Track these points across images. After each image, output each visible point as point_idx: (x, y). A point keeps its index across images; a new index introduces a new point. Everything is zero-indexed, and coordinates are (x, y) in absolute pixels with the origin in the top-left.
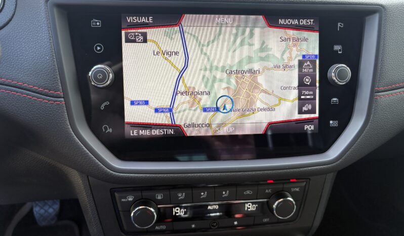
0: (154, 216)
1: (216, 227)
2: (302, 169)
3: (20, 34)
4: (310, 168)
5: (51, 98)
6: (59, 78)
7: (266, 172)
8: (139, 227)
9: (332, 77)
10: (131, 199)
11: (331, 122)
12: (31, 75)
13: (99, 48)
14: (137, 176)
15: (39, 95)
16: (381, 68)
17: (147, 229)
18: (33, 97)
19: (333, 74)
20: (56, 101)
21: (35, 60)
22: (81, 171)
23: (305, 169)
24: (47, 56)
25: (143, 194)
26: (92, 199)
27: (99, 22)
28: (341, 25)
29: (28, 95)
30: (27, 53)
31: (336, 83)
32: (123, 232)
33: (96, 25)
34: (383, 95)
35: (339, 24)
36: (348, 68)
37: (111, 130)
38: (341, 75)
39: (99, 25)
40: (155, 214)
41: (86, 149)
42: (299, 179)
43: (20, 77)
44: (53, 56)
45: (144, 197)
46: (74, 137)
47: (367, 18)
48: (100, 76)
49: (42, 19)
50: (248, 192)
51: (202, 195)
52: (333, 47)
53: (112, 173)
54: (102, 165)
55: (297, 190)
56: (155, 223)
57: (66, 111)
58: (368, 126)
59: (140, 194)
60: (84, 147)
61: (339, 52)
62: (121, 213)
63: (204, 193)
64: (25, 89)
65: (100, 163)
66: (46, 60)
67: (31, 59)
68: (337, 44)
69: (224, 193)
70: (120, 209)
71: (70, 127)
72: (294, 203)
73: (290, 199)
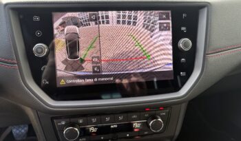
4: (169, 101)
6: (14, 52)
8: (68, 140)
9: (180, 46)
10: (63, 123)
11: (181, 73)
17: (74, 140)
23: (166, 101)
25: (71, 120)
26: (40, 124)
31: (183, 50)
34: (211, 56)
35: (184, 15)
36: (190, 41)
37: (47, 83)
40: (78, 132)
42: (165, 107)
44: (10, 39)
46: (24, 87)
48: (39, 50)
50: (134, 116)
51: (107, 120)
52: (181, 29)
53: (50, 109)
55: (164, 114)
56: (79, 137)
58: (203, 75)
61: (185, 31)
63: (108, 118)
65: (41, 103)
68: (183, 26)
69: (120, 117)
70: (57, 129)
71: (21, 81)
72: (162, 122)
73: (160, 120)
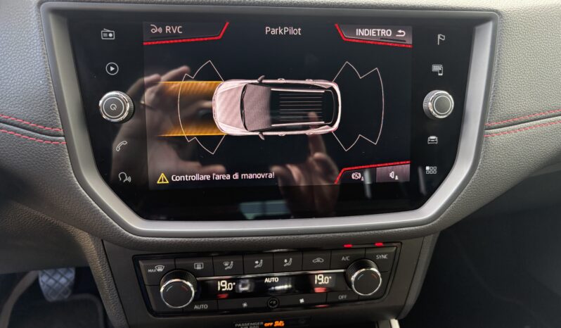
0: (191, 292)
1: (276, 306)
2: (386, 231)
3: (4, 49)
4: (396, 230)
5: (48, 137)
6: (57, 109)
7: (337, 234)
8: (171, 306)
9: (428, 108)
10: (160, 269)
11: (428, 168)
12: (20, 106)
13: (112, 69)
14: (165, 241)
15: (30, 132)
16: (494, 96)
17: (182, 308)
18: (22, 135)
19: (430, 104)
20: (54, 141)
21: (24, 84)
22: (92, 233)
23: (390, 230)
24: (41, 79)
25: (177, 263)
26: (108, 268)
27: (112, 33)
28: (443, 38)
29: (15, 132)
30: (14, 75)
31: (434, 117)
32: (151, 313)
33: (108, 37)
34: (496, 133)
35: (439, 36)
36: (450, 96)
37: (129, 179)
38: (440, 105)
39: (112, 37)
40: (192, 289)
41: (95, 205)
42: (387, 243)
43: (4, 108)
44: (49, 79)
45: (177, 267)
46: (79, 188)
47: (477, 28)
48: (114, 107)
49: (33, 30)
50: (318, 260)
51: (256, 264)
52: (431, 68)
53: (132, 237)
54: (118, 226)
55: (385, 257)
56: (193, 301)
57: (67, 154)
58: (475, 174)
59: (173, 263)
60: (93, 202)
61: (439, 74)
62: (148, 288)
63: (259, 261)
64: (11, 124)
65: (114, 223)
66: (38, 85)
67: (19, 83)
68: (437, 63)
69: (286, 261)
70: (146, 283)
71: (73, 175)
72: (379, 274)
73: (374, 269)
